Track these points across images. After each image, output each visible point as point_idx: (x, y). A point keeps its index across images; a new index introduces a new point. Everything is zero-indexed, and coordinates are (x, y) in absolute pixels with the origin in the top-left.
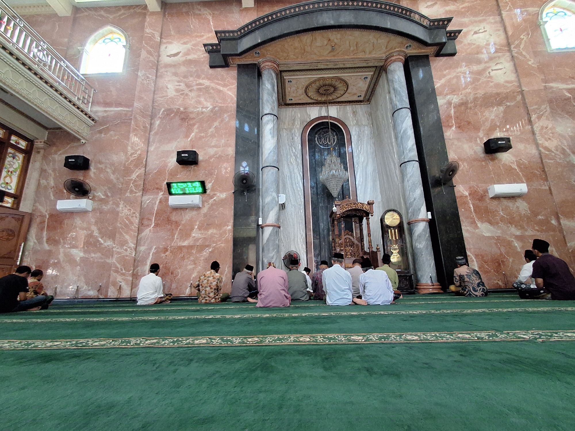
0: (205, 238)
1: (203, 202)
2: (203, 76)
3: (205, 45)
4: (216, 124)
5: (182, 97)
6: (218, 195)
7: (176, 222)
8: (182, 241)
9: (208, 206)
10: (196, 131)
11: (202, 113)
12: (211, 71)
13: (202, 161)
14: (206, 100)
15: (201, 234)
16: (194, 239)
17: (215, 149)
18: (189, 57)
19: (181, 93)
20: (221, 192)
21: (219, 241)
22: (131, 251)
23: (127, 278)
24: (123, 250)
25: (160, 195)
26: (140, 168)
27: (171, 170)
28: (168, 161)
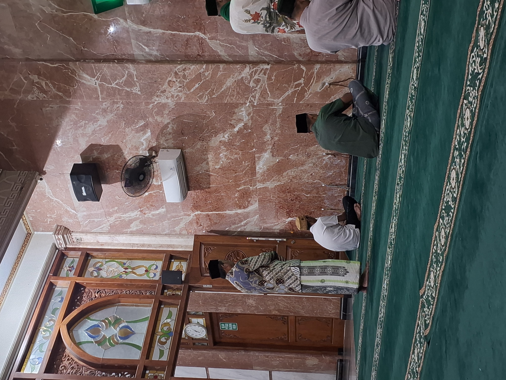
22: (258, 72)
23: (315, 73)
24: (257, 87)
25: (128, 26)
26: (72, 73)
27: (59, 6)
28: (39, 14)
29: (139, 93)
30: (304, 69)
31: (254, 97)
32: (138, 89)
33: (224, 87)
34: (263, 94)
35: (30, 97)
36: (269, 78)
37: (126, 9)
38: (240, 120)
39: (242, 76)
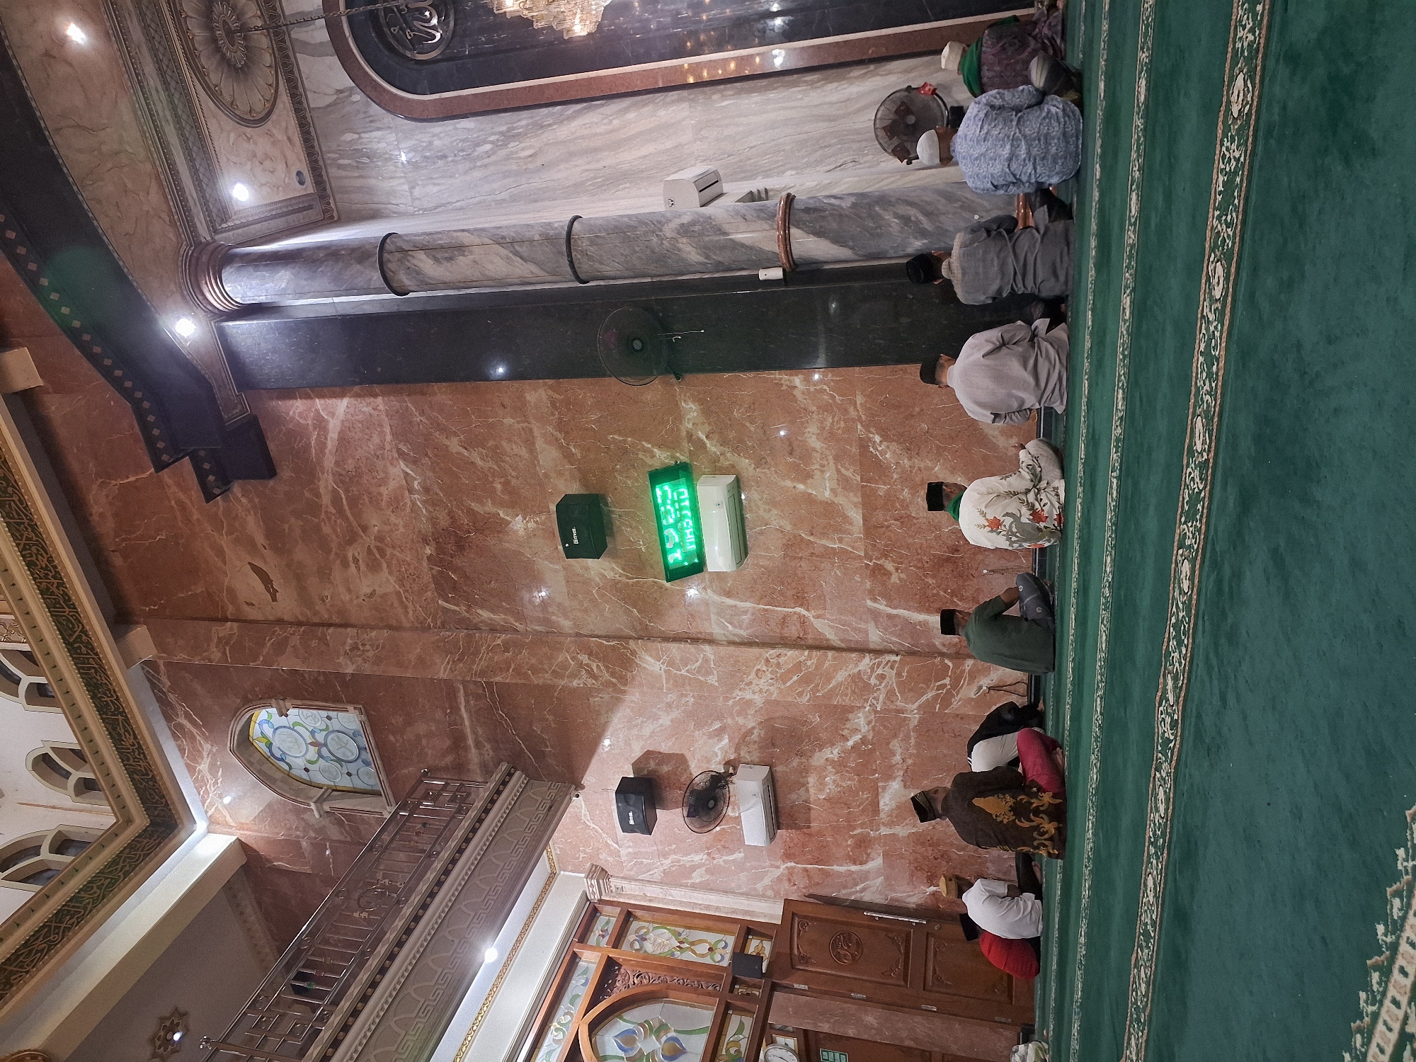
0: (837, 458)
1: (718, 470)
2: (307, 494)
3: (209, 497)
4: (454, 445)
5: (389, 551)
6: (690, 426)
7: (787, 546)
8: (848, 527)
9: (728, 455)
10: (489, 507)
11: (427, 490)
12: (285, 473)
13: (584, 481)
14: (384, 482)
15: (822, 472)
16: (840, 490)
17: (540, 444)
18: (260, 539)
19: (378, 556)
20: (679, 418)
21: (846, 411)
22: (882, 665)
23: (967, 671)
24: (880, 685)
25: (707, 597)
26: (632, 654)
27: (624, 570)
28: (598, 580)
29: (716, 684)
30: (950, 664)
31: (877, 699)
32: (716, 678)
33: (834, 683)
34: (890, 695)
35: (575, 683)
36: (899, 674)
37: (707, 576)
38: (856, 730)
39: (859, 669)
